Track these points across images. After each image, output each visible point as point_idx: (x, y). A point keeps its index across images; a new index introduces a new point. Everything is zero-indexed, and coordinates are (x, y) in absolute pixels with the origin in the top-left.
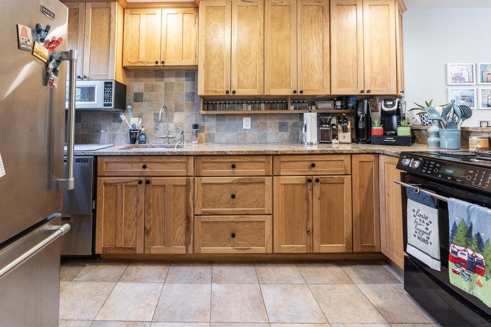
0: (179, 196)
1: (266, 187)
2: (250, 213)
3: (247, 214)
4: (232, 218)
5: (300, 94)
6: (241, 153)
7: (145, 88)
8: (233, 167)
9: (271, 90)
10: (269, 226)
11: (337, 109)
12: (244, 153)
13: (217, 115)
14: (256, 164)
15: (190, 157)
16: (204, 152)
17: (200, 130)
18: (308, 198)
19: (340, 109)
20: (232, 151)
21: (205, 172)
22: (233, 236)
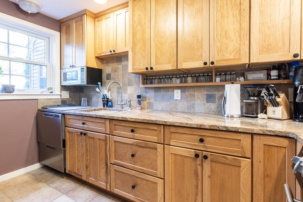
0: (102, 147)
1: (158, 154)
2: (146, 172)
3: (143, 173)
4: (133, 173)
5: (211, 65)
6: (137, 121)
7: (112, 70)
8: (132, 131)
9: (183, 63)
10: (161, 189)
11: (271, 79)
12: (139, 121)
13: (155, 88)
14: (150, 131)
15: (106, 120)
16: (113, 117)
17: (144, 100)
18: (197, 173)
19: (276, 79)
20: (131, 118)
21: (116, 132)
22: (133, 187)
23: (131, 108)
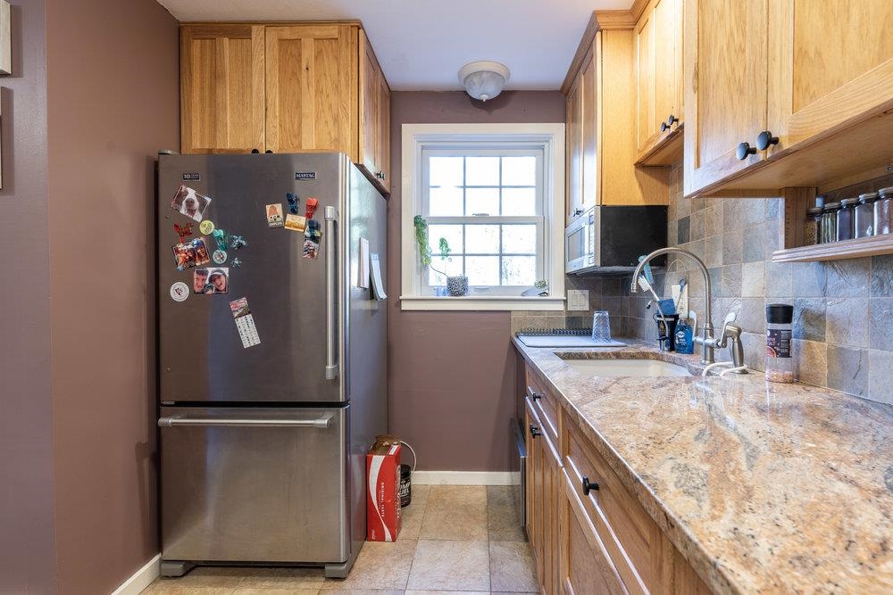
17: (810, 331)
23: (745, 367)
